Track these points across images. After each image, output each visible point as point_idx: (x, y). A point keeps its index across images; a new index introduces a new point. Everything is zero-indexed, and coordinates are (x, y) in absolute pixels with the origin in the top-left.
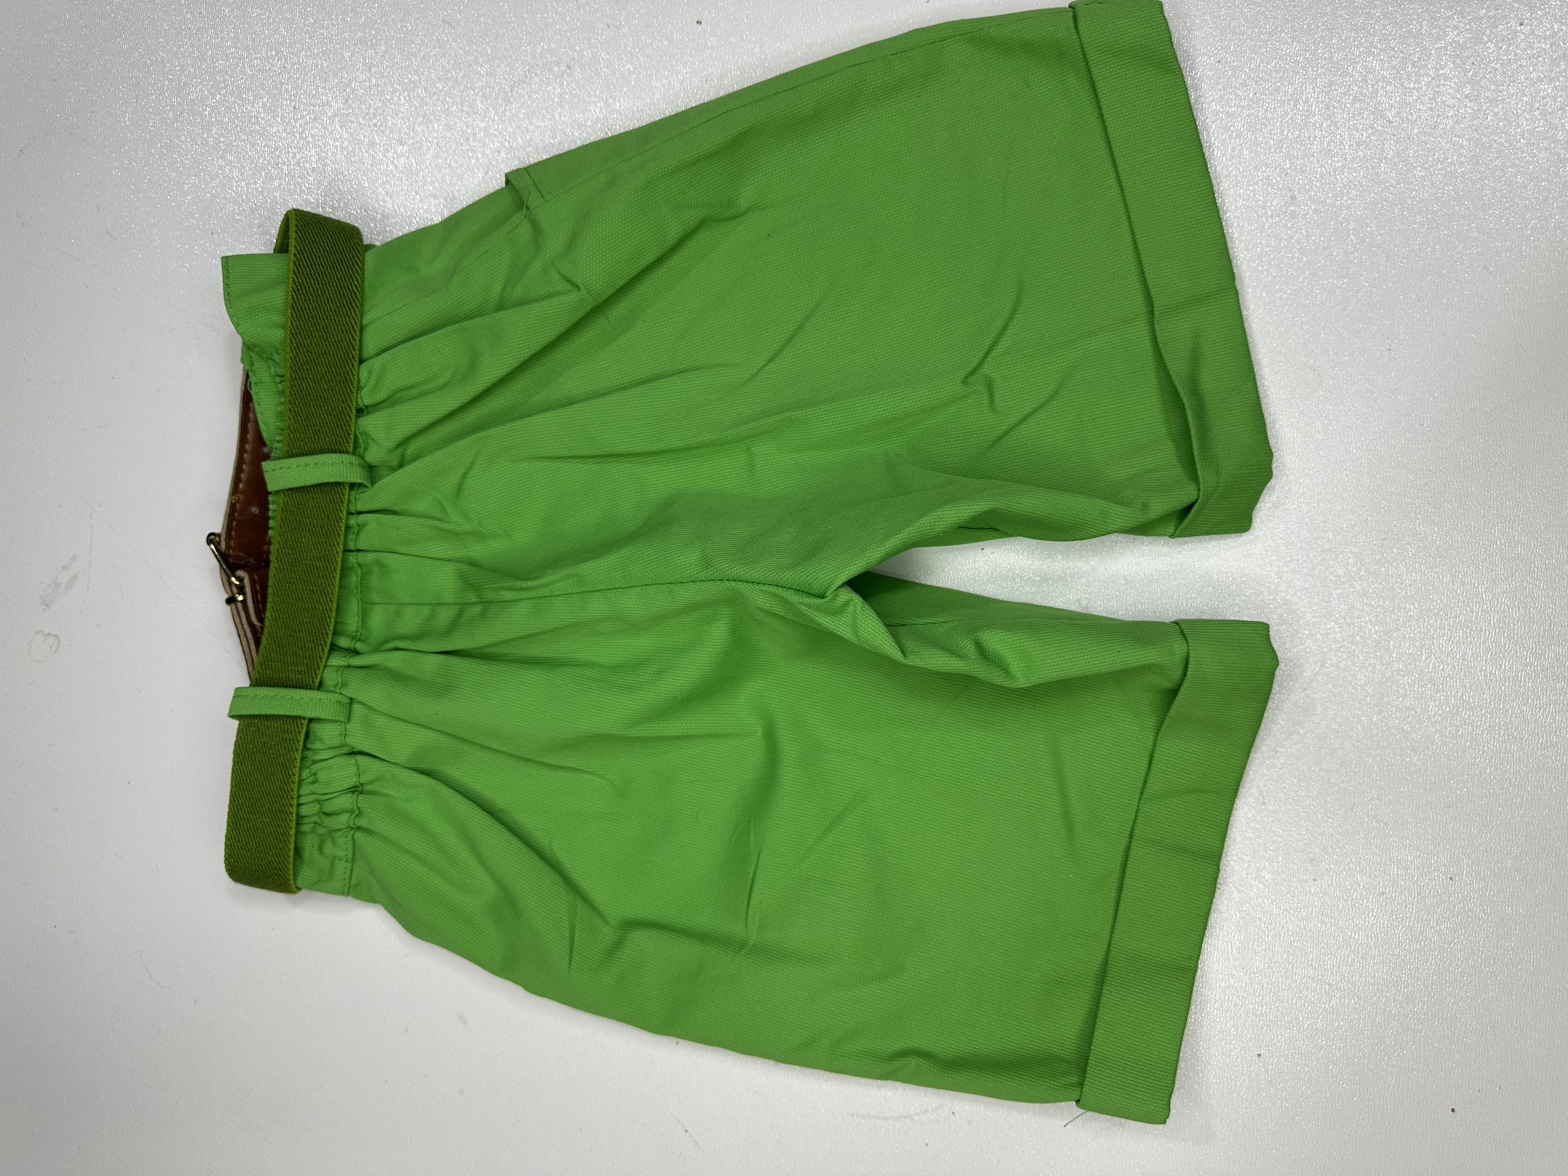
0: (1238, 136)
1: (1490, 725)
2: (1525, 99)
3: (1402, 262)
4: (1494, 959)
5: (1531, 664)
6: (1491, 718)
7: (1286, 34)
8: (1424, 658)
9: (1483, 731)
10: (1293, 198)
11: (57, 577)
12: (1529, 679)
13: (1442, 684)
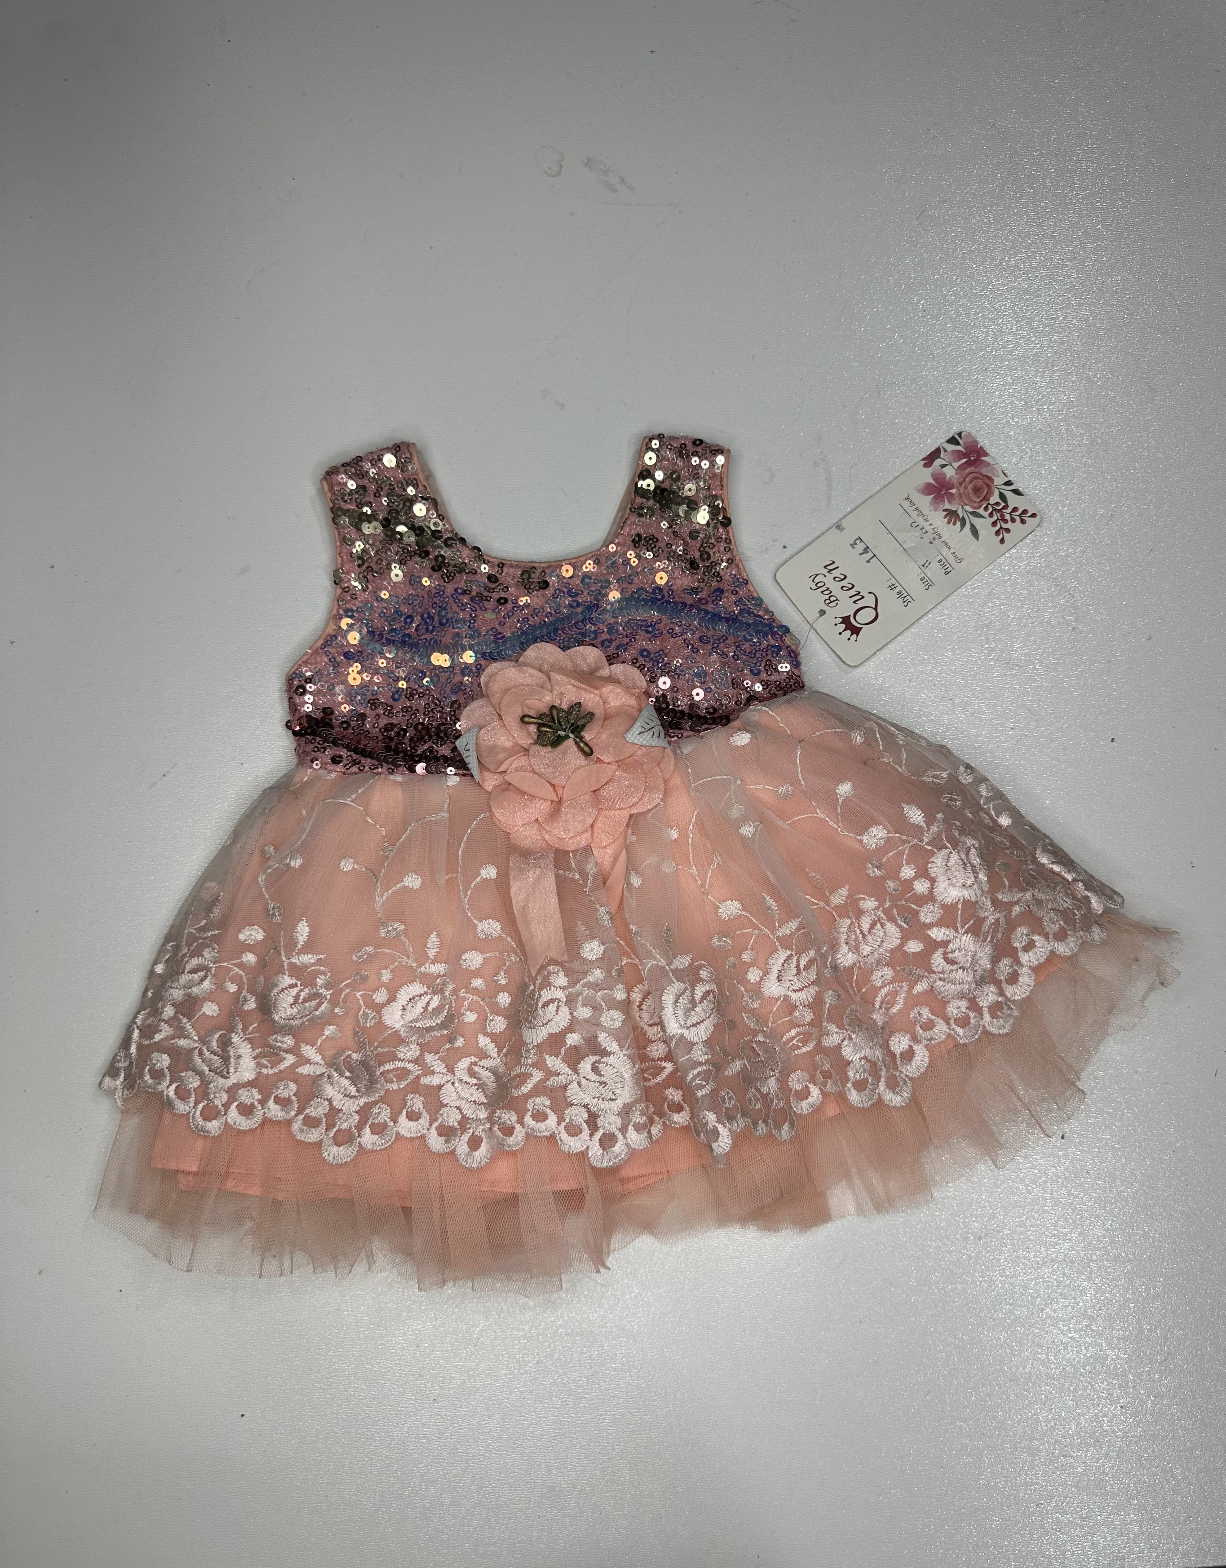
0: (1028, 1191)
1: (561, 1421)
2: (1063, 1414)
3: (931, 1327)
4: (371, 1439)
5: (614, 1449)
6: (568, 1422)
7: (1111, 1225)
8: (613, 1365)
9: (557, 1416)
10: (980, 1238)
11: (613, 172)
12: (601, 1449)
13: (593, 1382)
